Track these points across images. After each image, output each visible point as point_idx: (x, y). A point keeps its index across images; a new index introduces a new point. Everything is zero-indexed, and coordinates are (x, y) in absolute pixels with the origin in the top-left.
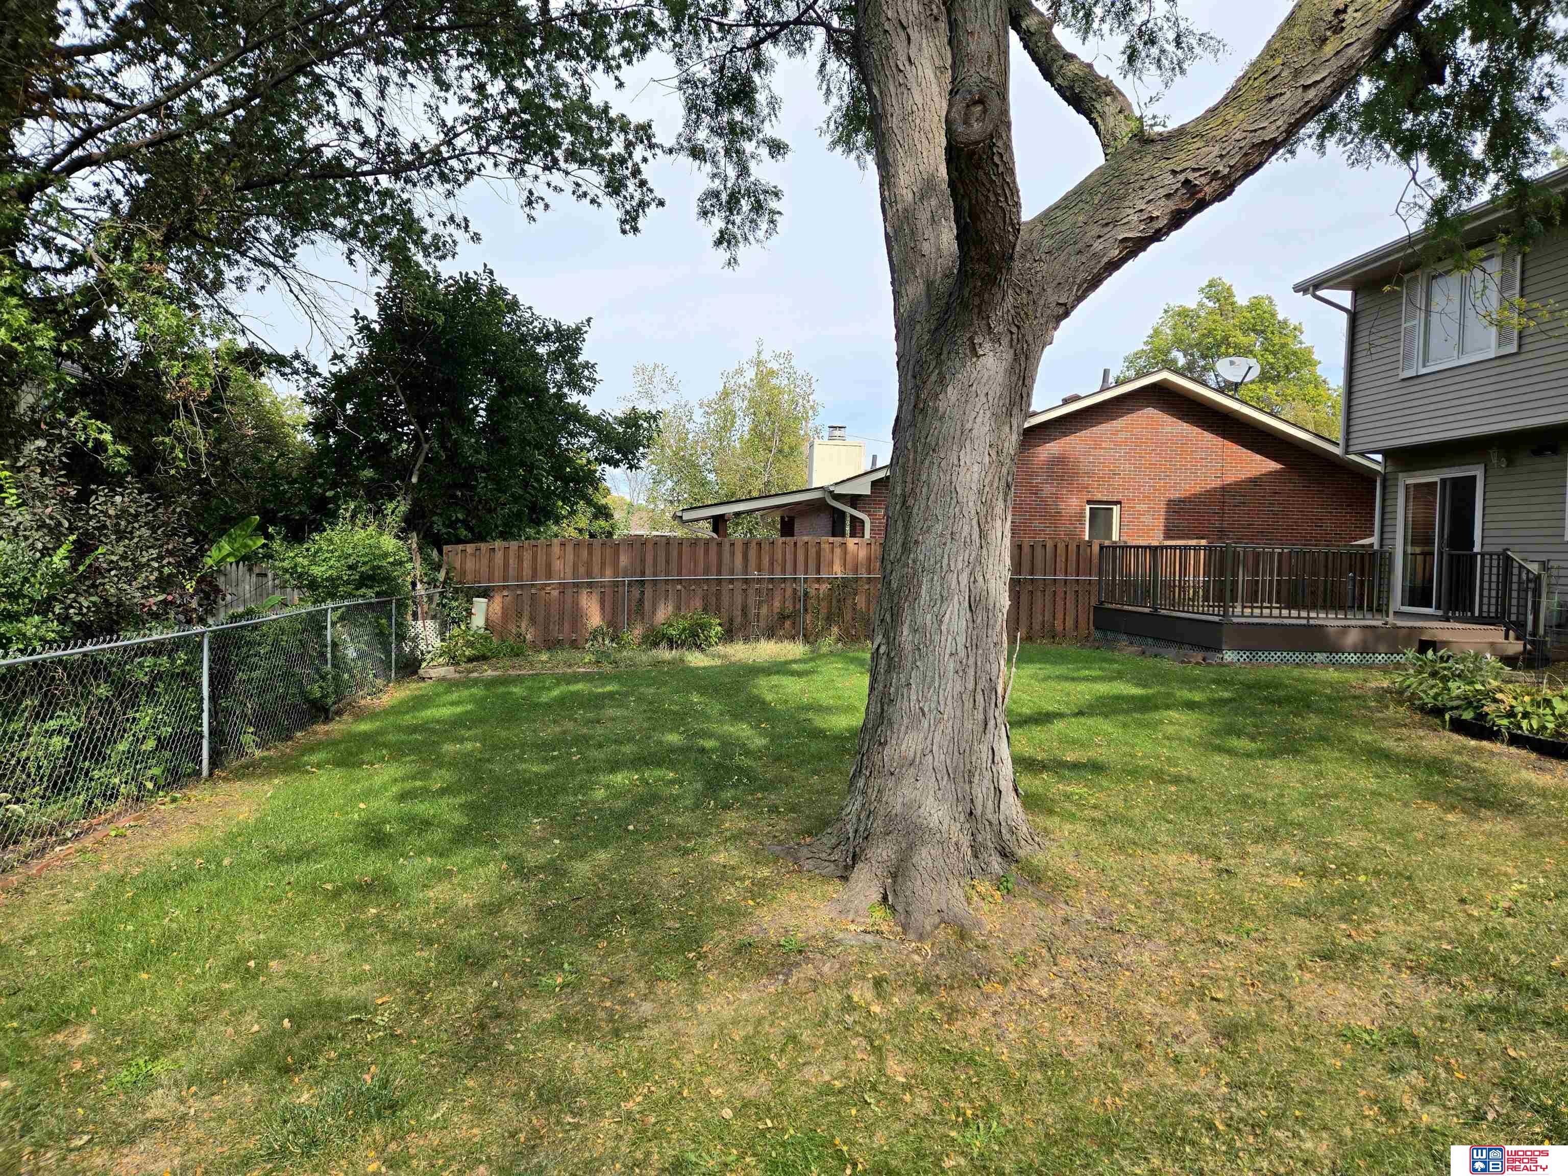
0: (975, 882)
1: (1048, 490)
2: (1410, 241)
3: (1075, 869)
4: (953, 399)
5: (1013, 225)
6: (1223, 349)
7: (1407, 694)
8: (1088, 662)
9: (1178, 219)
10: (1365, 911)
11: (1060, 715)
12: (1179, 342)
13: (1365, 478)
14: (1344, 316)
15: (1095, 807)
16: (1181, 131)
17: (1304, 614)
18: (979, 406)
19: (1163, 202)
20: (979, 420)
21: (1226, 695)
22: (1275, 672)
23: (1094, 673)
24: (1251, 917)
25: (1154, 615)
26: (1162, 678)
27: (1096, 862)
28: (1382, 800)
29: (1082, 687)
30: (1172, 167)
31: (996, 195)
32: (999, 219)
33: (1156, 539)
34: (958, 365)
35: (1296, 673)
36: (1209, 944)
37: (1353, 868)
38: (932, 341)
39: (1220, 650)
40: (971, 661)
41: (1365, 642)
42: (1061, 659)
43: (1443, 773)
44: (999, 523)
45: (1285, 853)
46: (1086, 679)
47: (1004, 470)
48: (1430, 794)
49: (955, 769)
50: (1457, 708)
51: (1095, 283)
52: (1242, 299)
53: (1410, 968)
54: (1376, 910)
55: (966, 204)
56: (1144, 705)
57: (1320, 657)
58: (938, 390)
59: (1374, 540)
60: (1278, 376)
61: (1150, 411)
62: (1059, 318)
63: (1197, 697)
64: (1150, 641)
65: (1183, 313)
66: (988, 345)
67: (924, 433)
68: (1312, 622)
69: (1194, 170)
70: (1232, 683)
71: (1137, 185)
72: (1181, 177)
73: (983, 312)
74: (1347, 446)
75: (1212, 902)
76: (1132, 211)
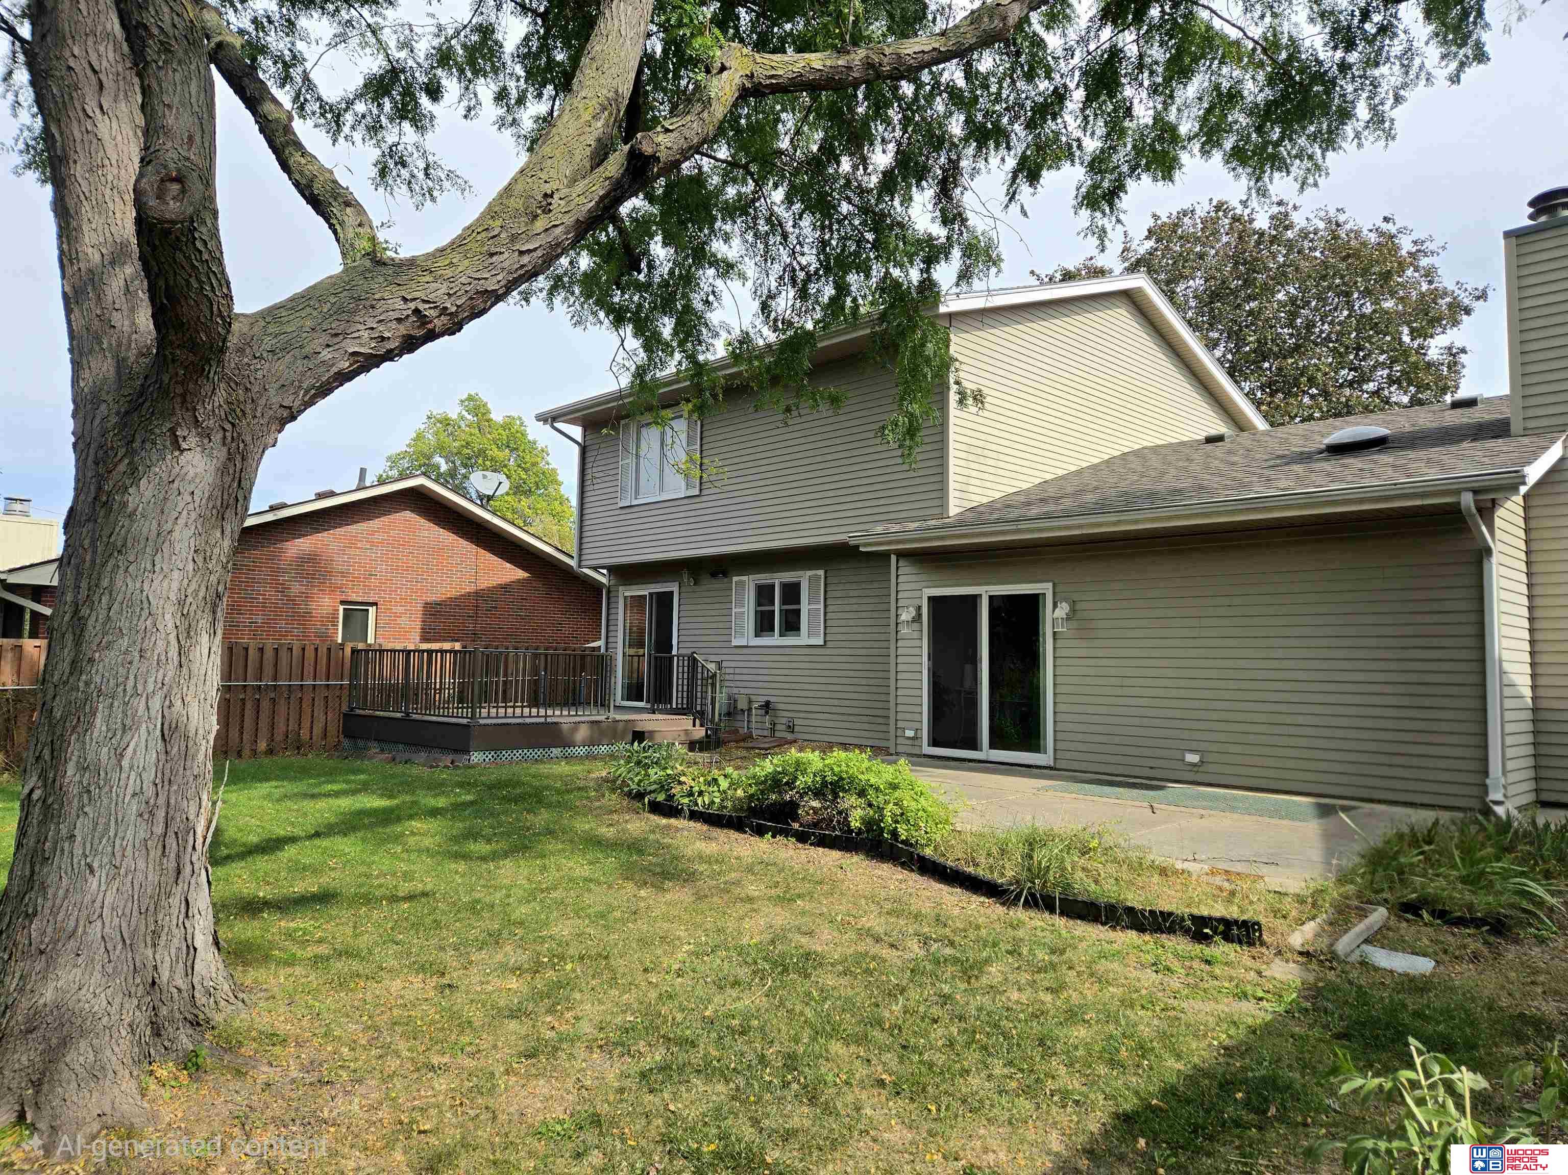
0: (154, 1067)
1: (296, 588)
2: (619, 395)
3: (286, 1021)
4: (148, 494)
5: (223, 318)
6: (480, 461)
7: (619, 782)
8: (331, 775)
9: (410, 345)
10: (568, 999)
11: (292, 840)
12: (441, 448)
13: (595, 588)
14: (576, 450)
15: (320, 941)
16: (412, 263)
17: (542, 712)
18: (181, 505)
19: (394, 325)
20: (181, 521)
21: (469, 798)
22: (515, 768)
23: (336, 787)
24: (468, 1031)
25: (406, 720)
26: (409, 786)
27: (311, 1007)
28: (592, 886)
29: (322, 804)
30: (403, 293)
31: (200, 282)
32: (205, 308)
33: (413, 642)
34: (154, 458)
35: (533, 770)
36: (423, 1071)
37: (562, 958)
38: (123, 424)
39: (467, 752)
40: (161, 800)
41: (592, 737)
42: (304, 772)
43: (640, 852)
44: (205, 638)
45: (506, 955)
46: (328, 795)
47: (213, 579)
48: (628, 873)
49: (133, 936)
50: (654, 791)
51: (325, 390)
52: (497, 416)
53: (601, 1047)
54: (578, 996)
55: (161, 283)
56: (386, 817)
57: (556, 751)
58: (128, 482)
59: (601, 643)
60: (530, 491)
61: (408, 514)
62: (283, 423)
63: (441, 802)
64: (401, 746)
65: (446, 422)
66: (192, 441)
67: (106, 532)
68: (549, 720)
69: (424, 301)
70: (475, 785)
71: (368, 303)
72: (412, 305)
73: (188, 401)
74: (580, 561)
75: (433, 1022)
76: (362, 327)
